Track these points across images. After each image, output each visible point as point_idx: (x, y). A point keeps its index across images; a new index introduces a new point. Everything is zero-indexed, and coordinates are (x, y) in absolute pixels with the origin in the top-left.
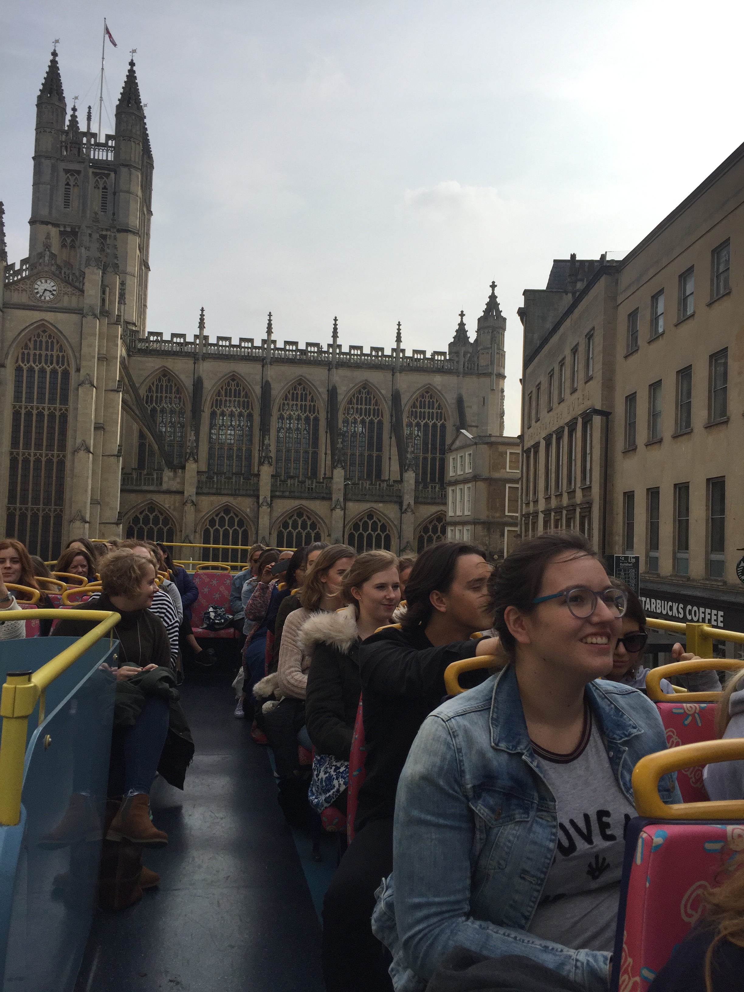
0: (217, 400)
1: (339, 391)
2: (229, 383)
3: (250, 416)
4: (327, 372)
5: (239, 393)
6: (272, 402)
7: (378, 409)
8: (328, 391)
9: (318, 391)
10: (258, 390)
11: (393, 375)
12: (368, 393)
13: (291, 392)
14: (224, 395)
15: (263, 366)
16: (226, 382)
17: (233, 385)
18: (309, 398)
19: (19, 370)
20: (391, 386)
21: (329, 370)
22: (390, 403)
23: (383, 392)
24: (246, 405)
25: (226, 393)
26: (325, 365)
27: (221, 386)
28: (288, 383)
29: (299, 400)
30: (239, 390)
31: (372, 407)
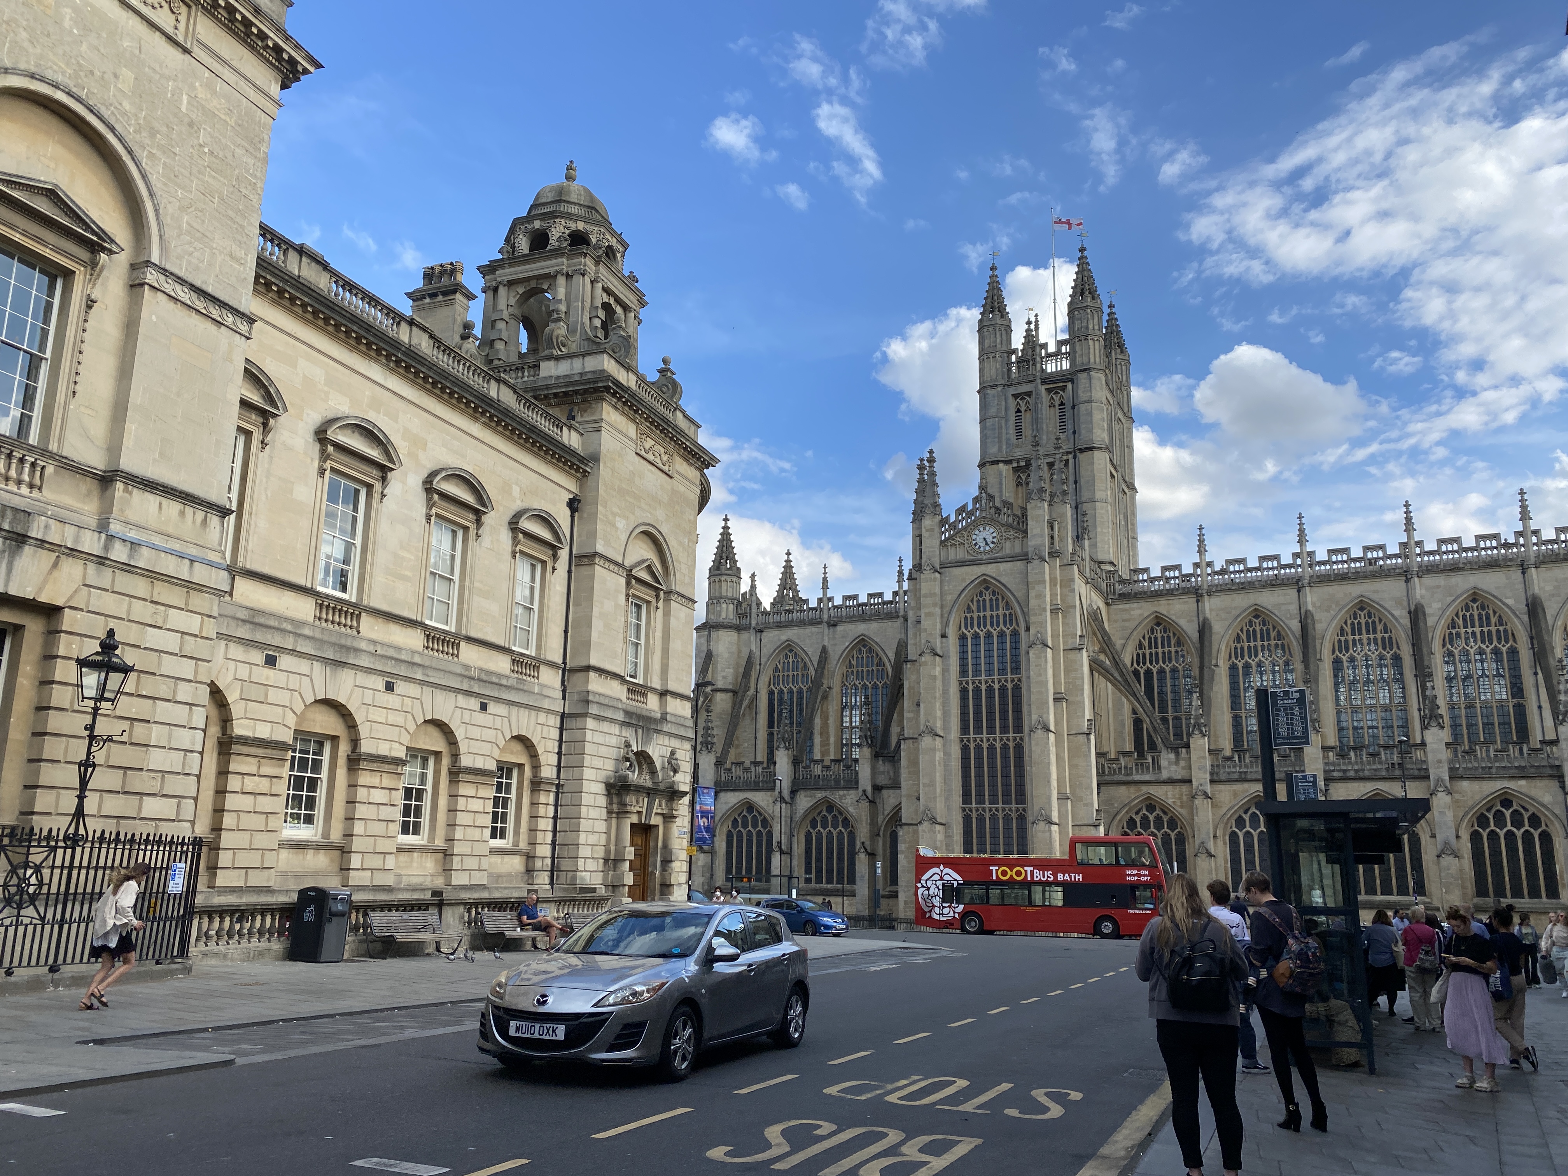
0: (1236, 648)
1: (1428, 611)
2: (1250, 622)
4: (1403, 584)
5: (1268, 634)
6: (1318, 642)
7: (1505, 631)
8: (1410, 612)
9: (1392, 615)
10: (1295, 625)
11: (1523, 573)
12: (1483, 607)
13: (1349, 622)
14: (1245, 640)
15: (1299, 591)
16: (1247, 620)
17: (1257, 624)
18: (1379, 627)
19: (963, 638)
20: (1522, 590)
21: (1407, 581)
22: (1526, 618)
23: (1510, 602)
24: (1281, 649)
25: (1248, 635)
26: (1399, 575)
27: (1239, 628)
28: (1340, 610)
29: (1364, 632)
30: (1268, 630)
31: (1493, 629)
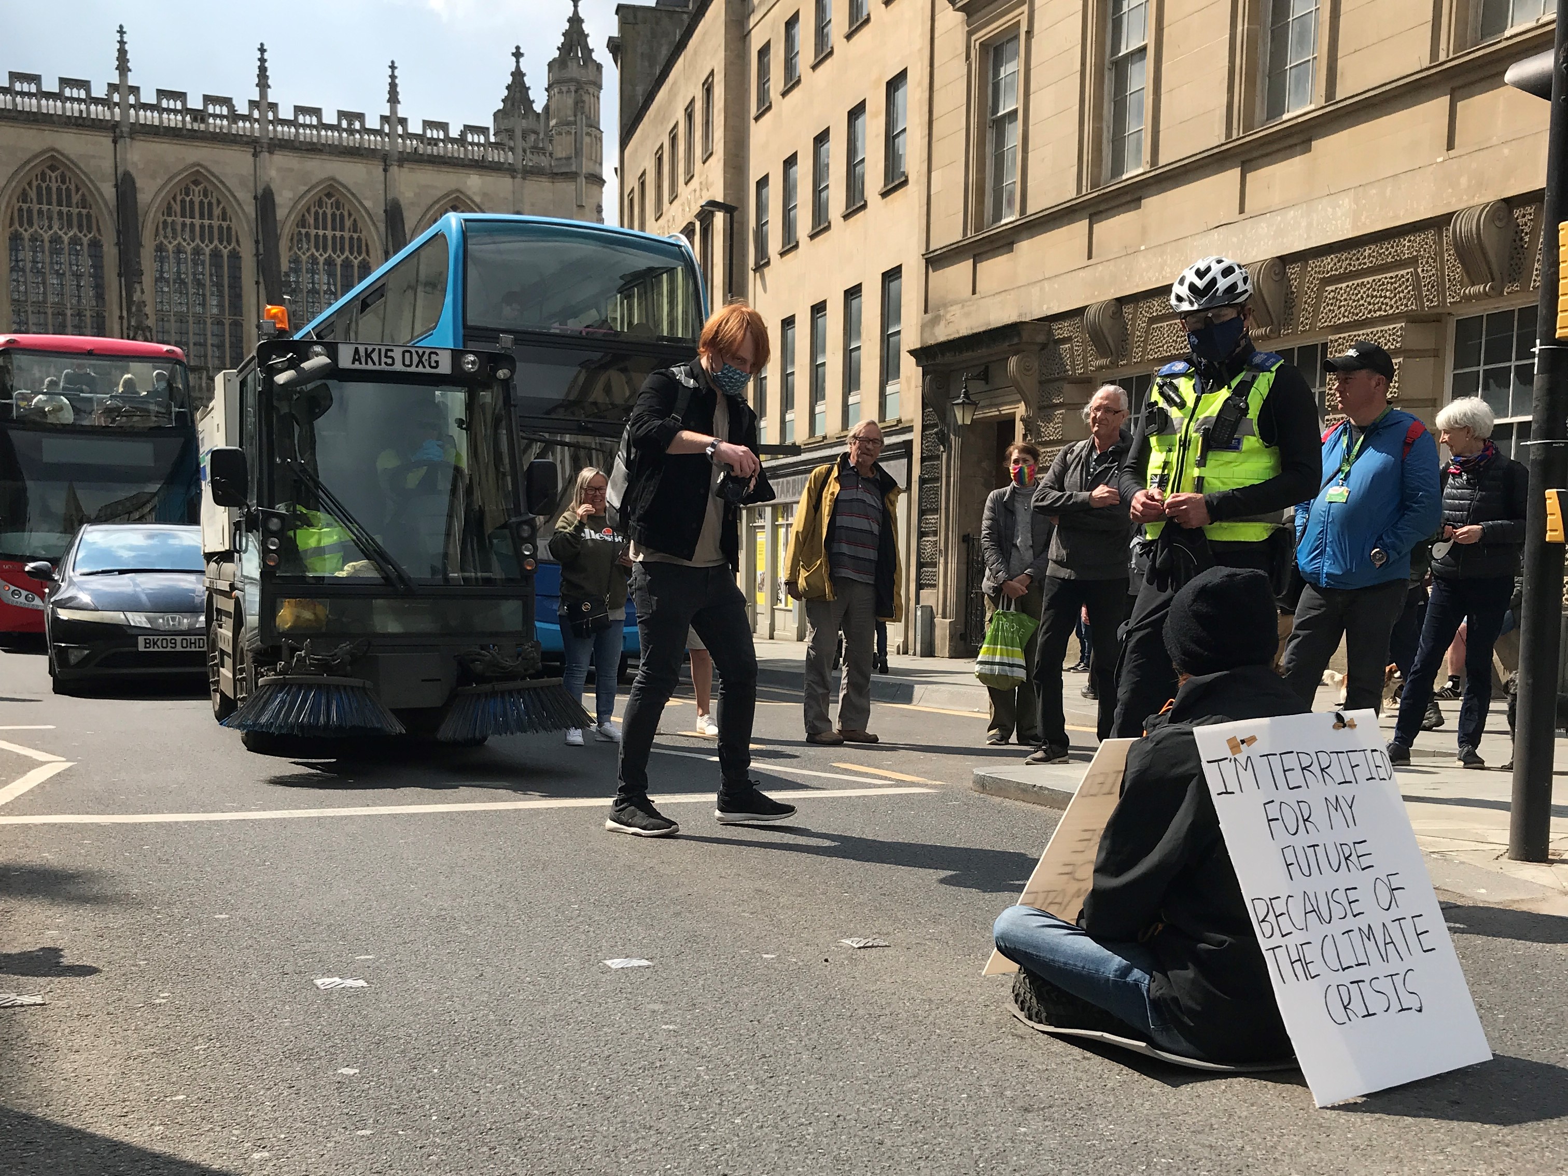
0: (20, 210)
1: (278, 200)
2: (43, 174)
3: (95, 245)
4: (251, 159)
5: (69, 197)
6: (141, 219)
7: (359, 239)
8: (255, 198)
9: (234, 197)
10: (109, 191)
11: (385, 170)
12: (338, 205)
13: (179, 198)
14: (35, 200)
15: (115, 142)
16: (38, 171)
17: (53, 179)
18: (217, 212)
20: (382, 192)
21: (255, 155)
22: (382, 227)
23: (368, 204)
24: (87, 222)
25: (39, 194)
26: (247, 143)
27: (28, 180)
28: (170, 179)
29: (197, 215)
30: (68, 189)
31: (346, 235)
